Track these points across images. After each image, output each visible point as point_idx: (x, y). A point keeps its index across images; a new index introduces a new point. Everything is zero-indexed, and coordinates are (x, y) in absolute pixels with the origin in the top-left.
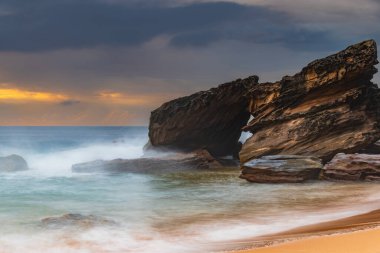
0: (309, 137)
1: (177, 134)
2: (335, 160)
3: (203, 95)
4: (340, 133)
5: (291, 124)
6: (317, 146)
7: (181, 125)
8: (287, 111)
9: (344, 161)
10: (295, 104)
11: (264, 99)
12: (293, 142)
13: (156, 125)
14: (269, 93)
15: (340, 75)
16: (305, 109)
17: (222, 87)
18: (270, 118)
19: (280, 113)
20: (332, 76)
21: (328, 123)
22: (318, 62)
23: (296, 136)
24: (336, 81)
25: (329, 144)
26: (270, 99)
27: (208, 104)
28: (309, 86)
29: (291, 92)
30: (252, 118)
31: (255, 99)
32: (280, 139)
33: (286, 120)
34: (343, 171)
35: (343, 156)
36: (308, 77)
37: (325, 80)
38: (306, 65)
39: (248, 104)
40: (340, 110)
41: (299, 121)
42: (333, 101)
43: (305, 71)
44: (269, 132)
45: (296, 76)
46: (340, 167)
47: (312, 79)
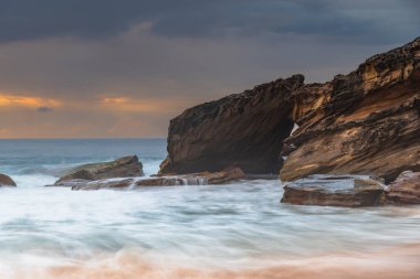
0: (367, 151)
1: (203, 147)
2: (400, 180)
3: (234, 99)
4: (406, 146)
5: (345, 135)
6: (378, 162)
7: (207, 137)
8: (340, 119)
9: (411, 181)
10: (350, 110)
11: (312, 104)
12: (347, 158)
13: (176, 137)
14: (317, 96)
15: (406, 74)
16: (362, 116)
17: (258, 88)
18: (319, 127)
19: (332, 121)
20: (396, 74)
21: (391, 133)
22: (378, 57)
23: (352, 150)
24: (401, 81)
25: (393, 159)
26: (319, 103)
27: (241, 110)
28: (367, 87)
29: (345, 95)
30: (296, 127)
31: (300, 103)
32: (331, 154)
33: (339, 130)
34: (411, 193)
35: (409, 174)
36: (367, 76)
37: (388, 79)
38: (364, 62)
39: (292, 110)
40: (406, 116)
41: (355, 131)
42: (397, 106)
43: (362, 68)
44: (317, 144)
45: (351, 74)
46: (406, 189)
47: (371, 78)
